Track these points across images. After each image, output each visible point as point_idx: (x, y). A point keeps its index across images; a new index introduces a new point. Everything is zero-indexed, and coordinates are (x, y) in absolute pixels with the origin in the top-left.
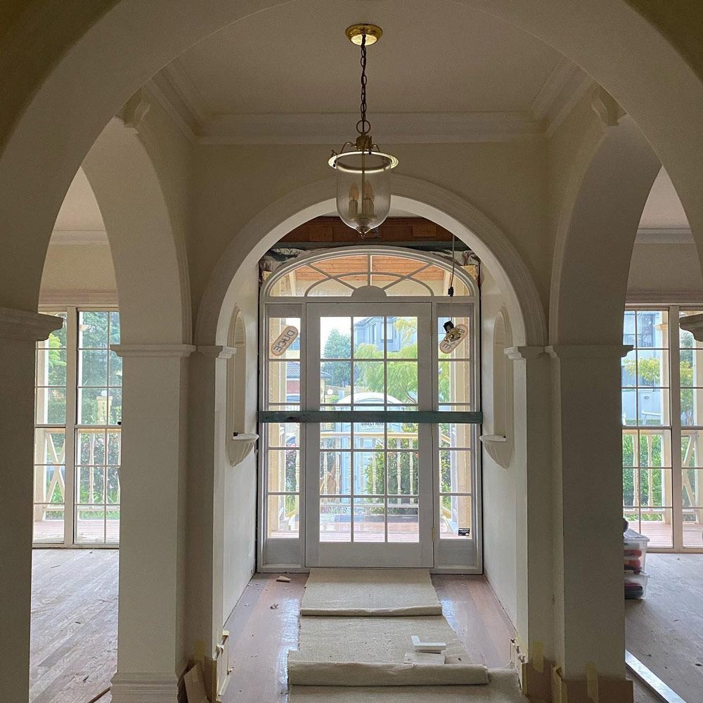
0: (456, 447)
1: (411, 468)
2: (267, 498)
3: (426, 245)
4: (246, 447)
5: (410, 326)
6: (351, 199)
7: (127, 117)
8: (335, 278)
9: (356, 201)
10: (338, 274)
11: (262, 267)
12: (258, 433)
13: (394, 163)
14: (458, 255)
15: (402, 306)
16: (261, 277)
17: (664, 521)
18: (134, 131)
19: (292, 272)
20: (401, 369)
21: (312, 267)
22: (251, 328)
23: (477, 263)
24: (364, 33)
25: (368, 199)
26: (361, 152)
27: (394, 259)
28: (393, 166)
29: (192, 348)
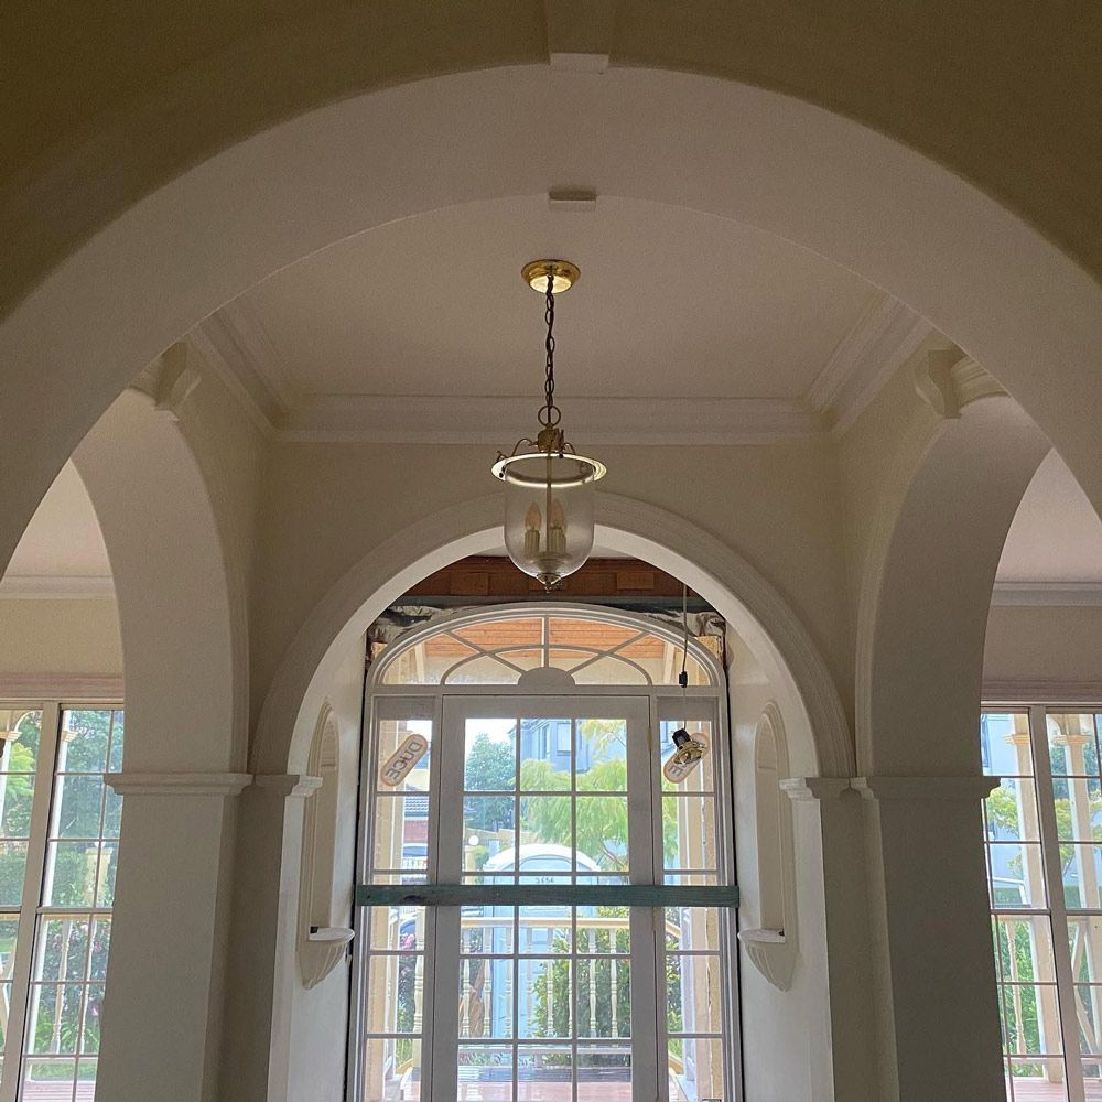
0: (691, 949)
1: (614, 981)
2: (365, 1044)
3: (639, 602)
4: (332, 955)
5: (606, 731)
6: (529, 528)
7: (161, 392)
8: (492, 654)
9: (537, 532)
10: (496, 647)
11: (372, 636)
12: (352, 927)
13: (600, 471)
14: (691, 619)
15: (599, 701)
16: (369, 651)
17: (1045, 1077)
18: (171, 417)
19: (420, 645)
20: (592, 803)
21: (455, 636)
22: (348, 739)
23: (720, 633)
24: (550, 273)
25: (556, 528)
26: (546, 455)
27: (585, 624)
28: (598, 476)
29: (246, 779)
